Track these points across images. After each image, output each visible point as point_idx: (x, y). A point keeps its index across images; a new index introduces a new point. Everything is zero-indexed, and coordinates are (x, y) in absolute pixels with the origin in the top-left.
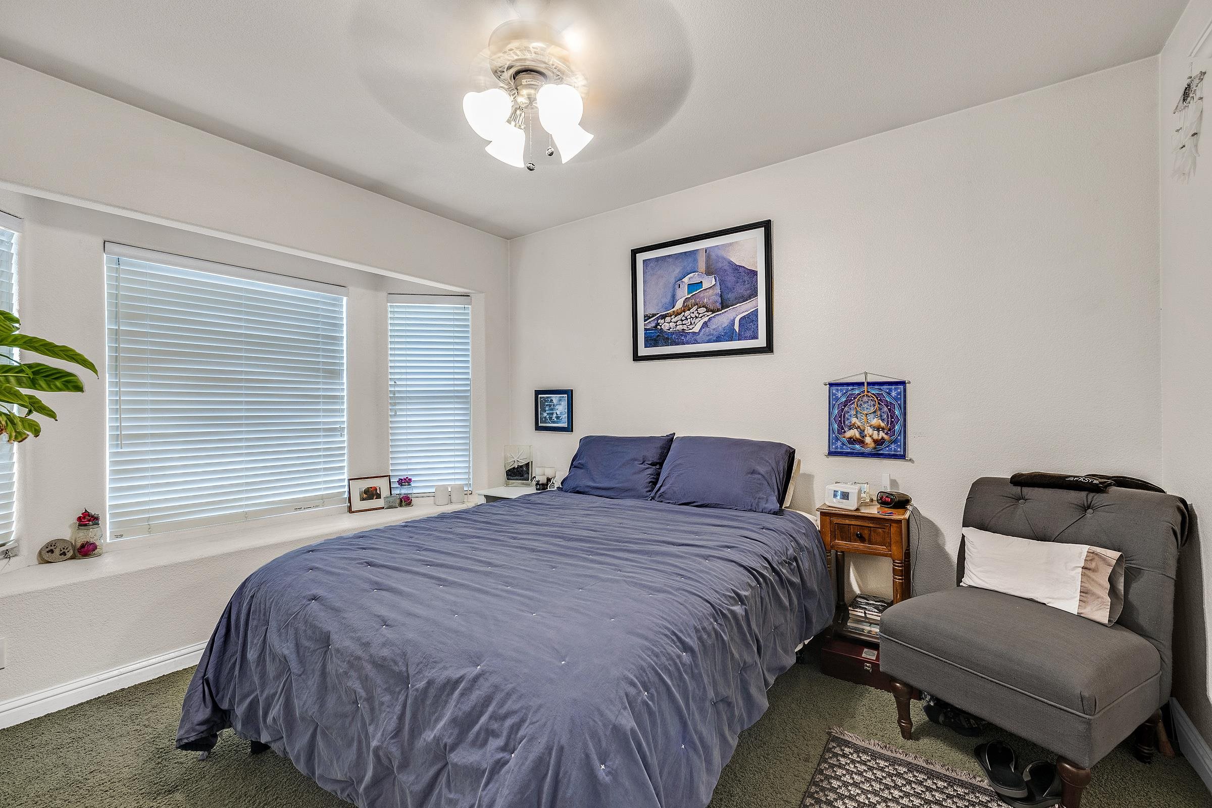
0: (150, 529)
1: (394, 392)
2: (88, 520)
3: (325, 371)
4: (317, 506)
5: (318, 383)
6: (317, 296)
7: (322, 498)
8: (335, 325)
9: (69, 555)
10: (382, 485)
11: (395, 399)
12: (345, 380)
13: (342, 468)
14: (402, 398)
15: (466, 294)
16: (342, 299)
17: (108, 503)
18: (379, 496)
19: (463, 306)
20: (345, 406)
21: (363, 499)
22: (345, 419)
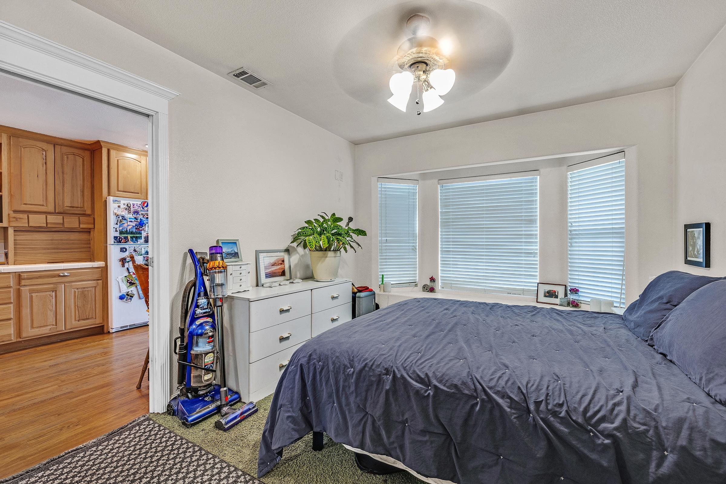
0: (451, 288)
1: (571, 231)
2: (432, 280)
3: (525, 220)
4: (520, 294)
5: (521, 227)
6: (521, 180)
7: (523, 290)
8: (532, 193)
9: (428, 290)
10: (560, 291)
11: (574, 235)
12: (538, 225)
13: (536, 276)
14: (576, 234)
15: (621, 151)
16: (536, 178)
17: (440, 275)
18: (557, 297)
19: (619, 161)
20: (538, 240)
21: (545, 296)
22: (538, 248)
